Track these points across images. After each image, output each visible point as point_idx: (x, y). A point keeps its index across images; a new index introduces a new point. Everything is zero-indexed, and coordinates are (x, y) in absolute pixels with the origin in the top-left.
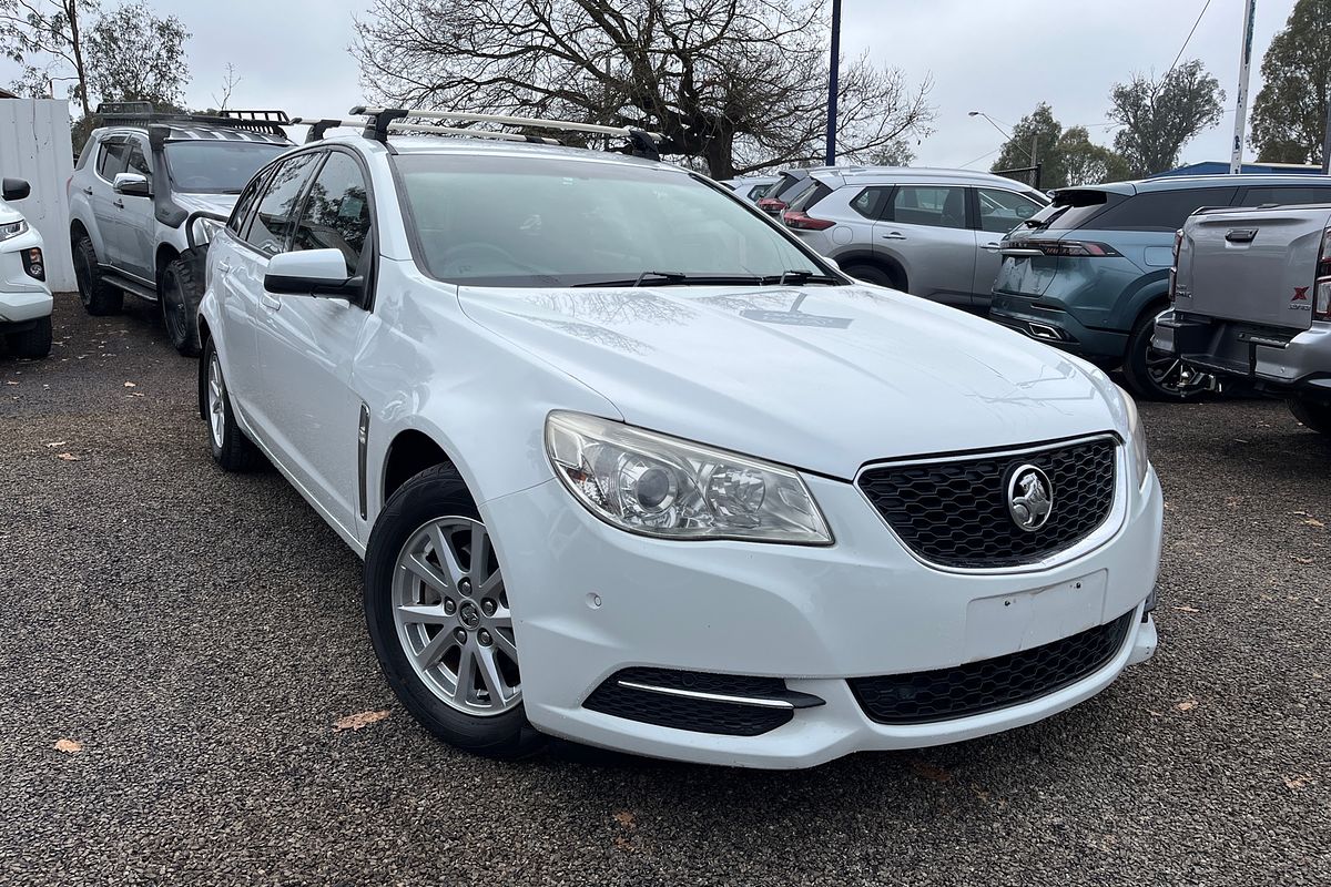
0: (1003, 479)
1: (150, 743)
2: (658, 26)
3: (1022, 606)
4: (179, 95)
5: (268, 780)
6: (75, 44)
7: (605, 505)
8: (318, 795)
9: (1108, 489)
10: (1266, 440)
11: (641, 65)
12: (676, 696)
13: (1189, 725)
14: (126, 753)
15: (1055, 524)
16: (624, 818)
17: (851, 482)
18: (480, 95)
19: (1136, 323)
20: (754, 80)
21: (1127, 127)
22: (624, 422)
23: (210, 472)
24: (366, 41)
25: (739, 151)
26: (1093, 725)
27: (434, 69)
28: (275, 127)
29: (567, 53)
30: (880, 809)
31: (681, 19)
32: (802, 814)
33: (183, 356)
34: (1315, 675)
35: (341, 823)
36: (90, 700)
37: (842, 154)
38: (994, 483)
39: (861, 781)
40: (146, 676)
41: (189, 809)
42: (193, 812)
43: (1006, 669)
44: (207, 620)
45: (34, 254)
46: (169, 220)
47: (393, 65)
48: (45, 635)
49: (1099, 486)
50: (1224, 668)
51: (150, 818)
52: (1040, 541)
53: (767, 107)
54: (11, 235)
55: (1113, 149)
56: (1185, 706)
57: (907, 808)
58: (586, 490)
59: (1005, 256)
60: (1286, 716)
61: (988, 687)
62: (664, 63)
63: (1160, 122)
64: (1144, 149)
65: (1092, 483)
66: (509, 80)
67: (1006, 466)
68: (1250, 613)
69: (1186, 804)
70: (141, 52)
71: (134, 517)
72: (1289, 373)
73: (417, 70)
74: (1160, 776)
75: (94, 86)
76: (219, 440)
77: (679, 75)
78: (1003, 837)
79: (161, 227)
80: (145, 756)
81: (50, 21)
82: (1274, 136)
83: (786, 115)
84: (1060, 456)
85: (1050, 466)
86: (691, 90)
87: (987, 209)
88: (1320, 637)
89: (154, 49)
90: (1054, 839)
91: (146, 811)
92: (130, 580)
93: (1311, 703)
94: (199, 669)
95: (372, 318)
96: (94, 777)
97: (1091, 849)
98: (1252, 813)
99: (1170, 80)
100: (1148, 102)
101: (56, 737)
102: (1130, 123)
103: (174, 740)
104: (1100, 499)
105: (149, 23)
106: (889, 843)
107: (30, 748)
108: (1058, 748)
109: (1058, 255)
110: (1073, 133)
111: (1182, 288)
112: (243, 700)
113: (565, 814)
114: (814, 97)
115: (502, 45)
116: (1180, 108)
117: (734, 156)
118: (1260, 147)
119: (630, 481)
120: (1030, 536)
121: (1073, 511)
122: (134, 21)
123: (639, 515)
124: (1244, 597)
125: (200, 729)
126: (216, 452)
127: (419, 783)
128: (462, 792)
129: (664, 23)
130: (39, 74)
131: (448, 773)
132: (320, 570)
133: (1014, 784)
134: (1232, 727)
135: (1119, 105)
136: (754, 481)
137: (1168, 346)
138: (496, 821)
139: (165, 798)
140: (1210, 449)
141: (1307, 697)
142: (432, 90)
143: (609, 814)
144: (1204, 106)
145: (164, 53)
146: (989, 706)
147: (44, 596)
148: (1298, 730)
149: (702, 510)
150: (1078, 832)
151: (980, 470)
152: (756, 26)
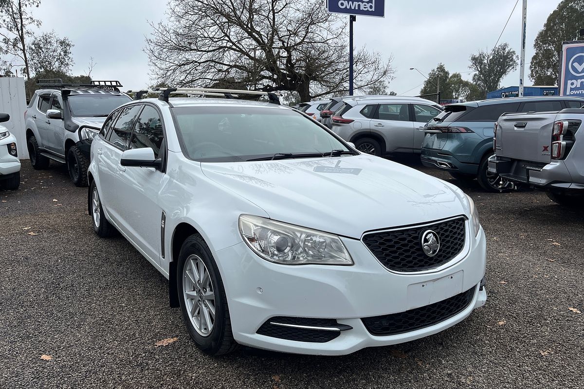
0: (419, 236)
1: (80, 355)
2: (276, 37)
3: (429, 286)
4: (69, 71)
5: (130, 368)
6: (24, 50)
7: (263, 251)
8: (151, 374)
9: (462, 238)
10: (538, 208)
11: (269, 53)
12: (293, 328)
13: (502, 331)
14: (70, 360)
15: (441, 253)
16: (276, 378)
17: (360, 240)
18: (200, 68)
19: (481, 161)
20: (317, 59)
21: (477, 72)
22: (270, 219)
23: (94, 238)
24: (151, 46)
25: (313, 88)
26: (464, 332)
27: (180, 57)
28: (115, 88)
29: (237, 49)
30: (378, 370)
31: (285, 34)
32: (347, 373)
33: (77, 187)
34: (554, 308)
35: (161, 384)
36: (53, 338)
37: (356, 88)
38: (416, 238)
39: (371, 359)
40: (75, 327)
41: (99, 381)
42: (101, 382)
43: (424, 312)
44: (98, 303)
45: (13, 145)
46: (71, 129)
47: (163, 56)
48: (31, 311)
49: (459, 237)
50: (517, 307)
51: (84, 386)
52: (436, 260)
53: (324, 70)
54: (3, 138)
55: (472, 82)
56: (501, 323)
57: (389, 369)
58: (255, 246)
59: (426, 133)
60: (542, 326)
61: (417, 319)
62: (279, 52)
63: (491, 70)
64: (485, 81)
65: (456, 236)
66: (213, 61)
67: (420, 231)
68: (528, 283)
69: (501, 363)
70: (52, 53)
71: (63, 259)
72: (543, 182)
73: (173, 58)
74: (490, 352)
75: (32, 68)
76: (97, 224)
77: (285, 57)
78: (428, 379)
79: (67, 132)
80: (79, 360)
81: (12, 41)
82: (540, 74)
83: (332, 73)
84: (442, 226)
85: (438, 230)
86: (291, 63)
87: (418, 112)
88: (557, 293)
89: (58, 52)
90: (448, 379)
91: (82, 383)
92: (64, 286)
93: (552, 320)
94: (97, 323)
95: (166, 176)
96: (58, 370)
97: (463, 383)
98: (527, 366)
99: (495, 52)
100: (485, 61)
101: (41, 354)
102: (478, 71)
103: (90, 353)
104: (459, 242)
105: (56, 40)
106: (383, 384)
107: (31, 359)
108: (450, 343)
109: (447, 132)
110: (455, 76)
111: (498, 147)
112: (117, 335)
113: (252, 377)
114: (343, 65)
115: (209, 46)
116: (499, 64)
117: (310, 90)
118: (535, 79)
119: (272, 242)
120: (431, 258)
121: (448, 247)
122: (49, 40)
123: (277, 255)
124: (526, 276)
125: (100, 348)
126: (96, 229)
127: (192, 367)
128: (210, 370)
129: (278, 36)
130: (8, 64)
131: (204, 362)
132: (144, 279)
133: (432, 358)
134: (520, 331)
135: (474, 63)
136: (322, 240)
137: (494, 170)
138: (225, 381)
139: (89, 377)
140: (514, 213)
141: (551, 318)
142: (179, 66)
143: (270, 376)
144: (510, 62)
145: (62, 53)
146: (418, 327)
147: (29, 295)
148: (547, 332)
149: (301, 253)
150: (458, 376)
151: (410, 233)
152: (317, 36)
